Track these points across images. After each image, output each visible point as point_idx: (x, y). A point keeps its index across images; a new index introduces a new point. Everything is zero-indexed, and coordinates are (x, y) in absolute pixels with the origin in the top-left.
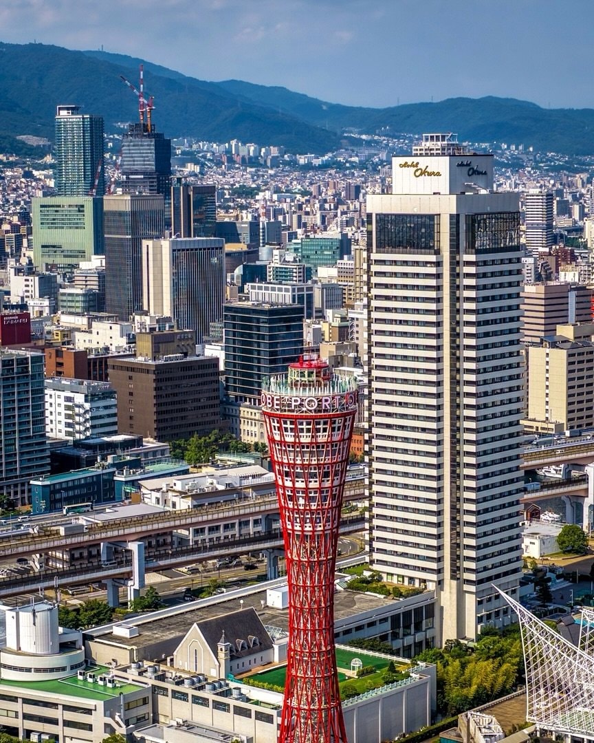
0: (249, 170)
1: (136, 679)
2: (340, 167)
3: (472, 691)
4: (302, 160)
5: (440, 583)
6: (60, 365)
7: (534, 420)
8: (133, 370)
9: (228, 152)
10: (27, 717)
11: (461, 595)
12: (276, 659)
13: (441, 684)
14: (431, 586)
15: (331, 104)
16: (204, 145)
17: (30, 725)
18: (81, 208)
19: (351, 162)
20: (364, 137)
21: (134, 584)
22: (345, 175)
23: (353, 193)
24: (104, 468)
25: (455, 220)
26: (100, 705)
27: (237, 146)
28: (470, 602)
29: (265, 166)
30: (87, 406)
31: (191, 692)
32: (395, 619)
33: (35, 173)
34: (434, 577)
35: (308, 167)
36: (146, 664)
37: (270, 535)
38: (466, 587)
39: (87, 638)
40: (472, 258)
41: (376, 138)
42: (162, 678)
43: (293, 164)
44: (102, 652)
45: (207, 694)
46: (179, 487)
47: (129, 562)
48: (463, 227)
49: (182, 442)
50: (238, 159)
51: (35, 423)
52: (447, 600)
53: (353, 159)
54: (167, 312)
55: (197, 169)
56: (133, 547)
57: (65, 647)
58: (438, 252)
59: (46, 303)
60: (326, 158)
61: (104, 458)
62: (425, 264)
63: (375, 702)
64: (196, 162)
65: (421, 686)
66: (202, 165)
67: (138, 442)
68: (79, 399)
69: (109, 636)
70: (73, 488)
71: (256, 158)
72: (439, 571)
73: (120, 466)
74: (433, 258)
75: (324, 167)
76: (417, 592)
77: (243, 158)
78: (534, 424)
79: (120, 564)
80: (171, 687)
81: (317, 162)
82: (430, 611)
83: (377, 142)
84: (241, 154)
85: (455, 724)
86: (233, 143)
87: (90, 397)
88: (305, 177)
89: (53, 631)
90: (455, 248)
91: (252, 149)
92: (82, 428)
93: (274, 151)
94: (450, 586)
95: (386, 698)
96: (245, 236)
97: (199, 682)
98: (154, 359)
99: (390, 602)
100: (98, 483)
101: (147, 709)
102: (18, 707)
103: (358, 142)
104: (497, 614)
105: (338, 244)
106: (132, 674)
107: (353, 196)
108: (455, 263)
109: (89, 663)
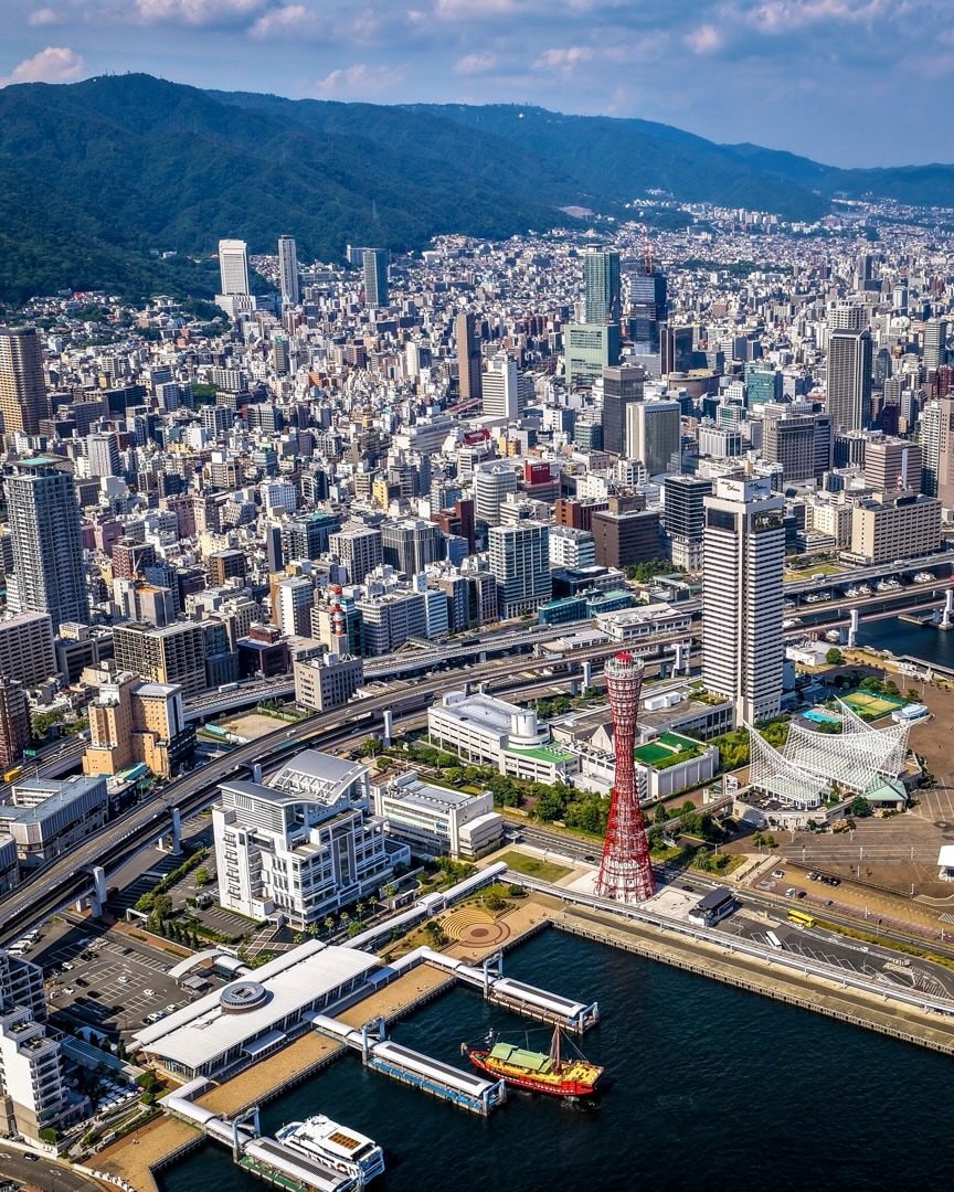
0: (752, 237)
1: (573, 751)
2: (825, 234)
3: (735, 761)
4: (796, 228)
5: (736, 697)
6: (564, 510)
7: (854, 553)
8: (606, 521)
9: (737, 219)
10: (520, 767)
11: (746, 704)
12: (642, 741)
13: (721, 756)
14: (731, 699)
15: (828, 167)
16: (718, 212)
17: (522, 771)
18: (599, 334)
19: (834, 231)
20: (850, 203)
21: (585, 684)
22: (828, 243)
23: (825, 273)
24: (581, 597)
25: (745, 517)
26: (554, 765)
27: (743, 215)
28: (751, 707)
29: (765, 233)
30: (577, 548)
31: (597, 760)
32: (710, 717)
33: (579, 251)
34: (732, 694)
35: (800, 235)
36: (579, 742)
37: (661, 655)
38: (749, 700)
39: (551, 726)
40: (754, 536)
41: (860, 203)
42: (585, 751)
43: (788, 231)
44: (558, 735)
45: (604, 761)
46: (617, 620)
47: (582, 672)
48: (749, 520)
49: (635, 566)
50: (743, 227)
51: (543, 565)
52: (739, 706)
53: (837, 228)
54: (642, 458)
55: (710, 237)
56: (585, 665)
57: (541, 732)
58: (736, 533)
59: (565, 436)
60: (815, 226)
61: (581, 591)
62: (730, 538)
63: (682, 769)
64: (709, 230)
65: (708, 760)
66: (715, 232)
67: (606, 572)
68: (572, 543)
69: (562, 726)
70: (562, 610)
71: (759, 225)
72: (735, 692)
73: (589, 596)
74: (733, 536)
75: (813, 235)
76: (724, 702)
77: (748, 228)
78: (854, 556)
79: (577, 674)
80: (588, 756)
81: (807, 231)
82: (730, 712)
83: (860, 208)
84: (747, 221)
85: (721, 778)
86: (741, 211)
87: (579, 542)
88: (796, 245)
89: (535, 722)
90: (745, 530)
91: (756, 217)
92: (573, 560)
93: (774, 220)
94: (740, 699)
95: (689, 767)
96: (713, 363)
97: (602, 754)
98: (620, 514)
99: (709, 708)
100: (577, 606)
101: (577, 766)
102: (516, 762)
103: (844, 208)
104: (766, 713)
105: (773, 379)
106: (572, 747)
107: (825, 276)
108: (745, 537)
109: (552, 740)
